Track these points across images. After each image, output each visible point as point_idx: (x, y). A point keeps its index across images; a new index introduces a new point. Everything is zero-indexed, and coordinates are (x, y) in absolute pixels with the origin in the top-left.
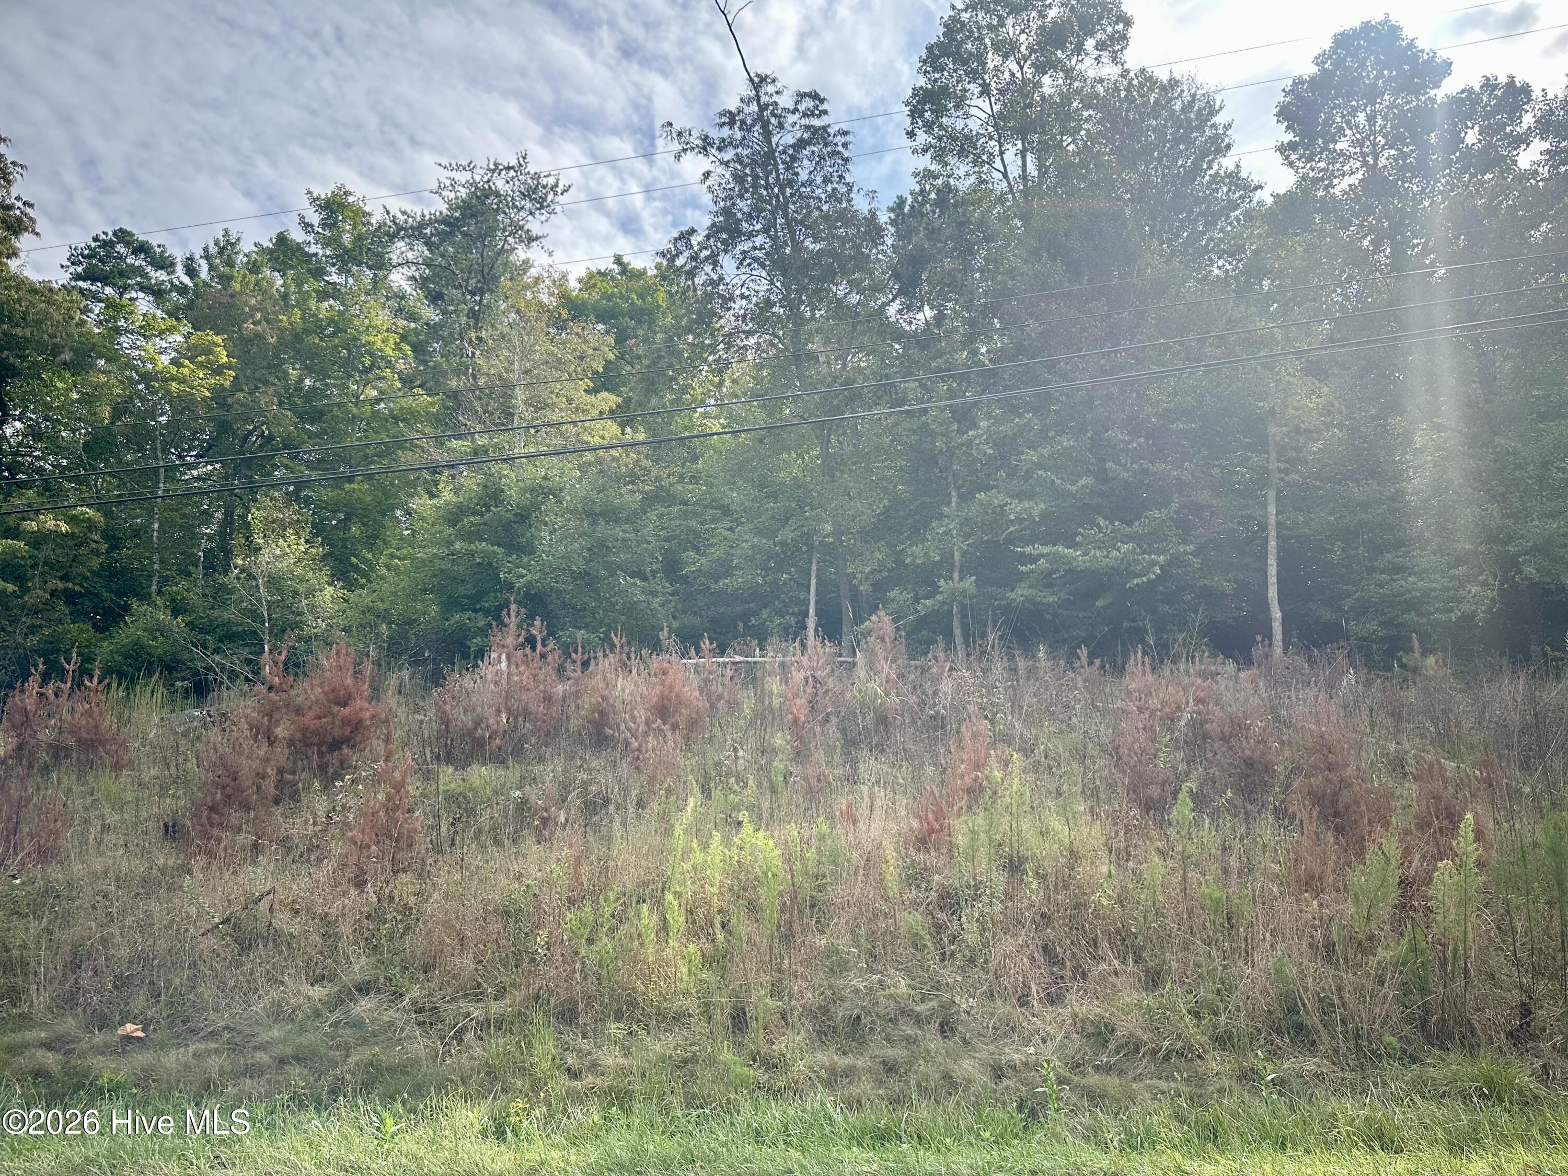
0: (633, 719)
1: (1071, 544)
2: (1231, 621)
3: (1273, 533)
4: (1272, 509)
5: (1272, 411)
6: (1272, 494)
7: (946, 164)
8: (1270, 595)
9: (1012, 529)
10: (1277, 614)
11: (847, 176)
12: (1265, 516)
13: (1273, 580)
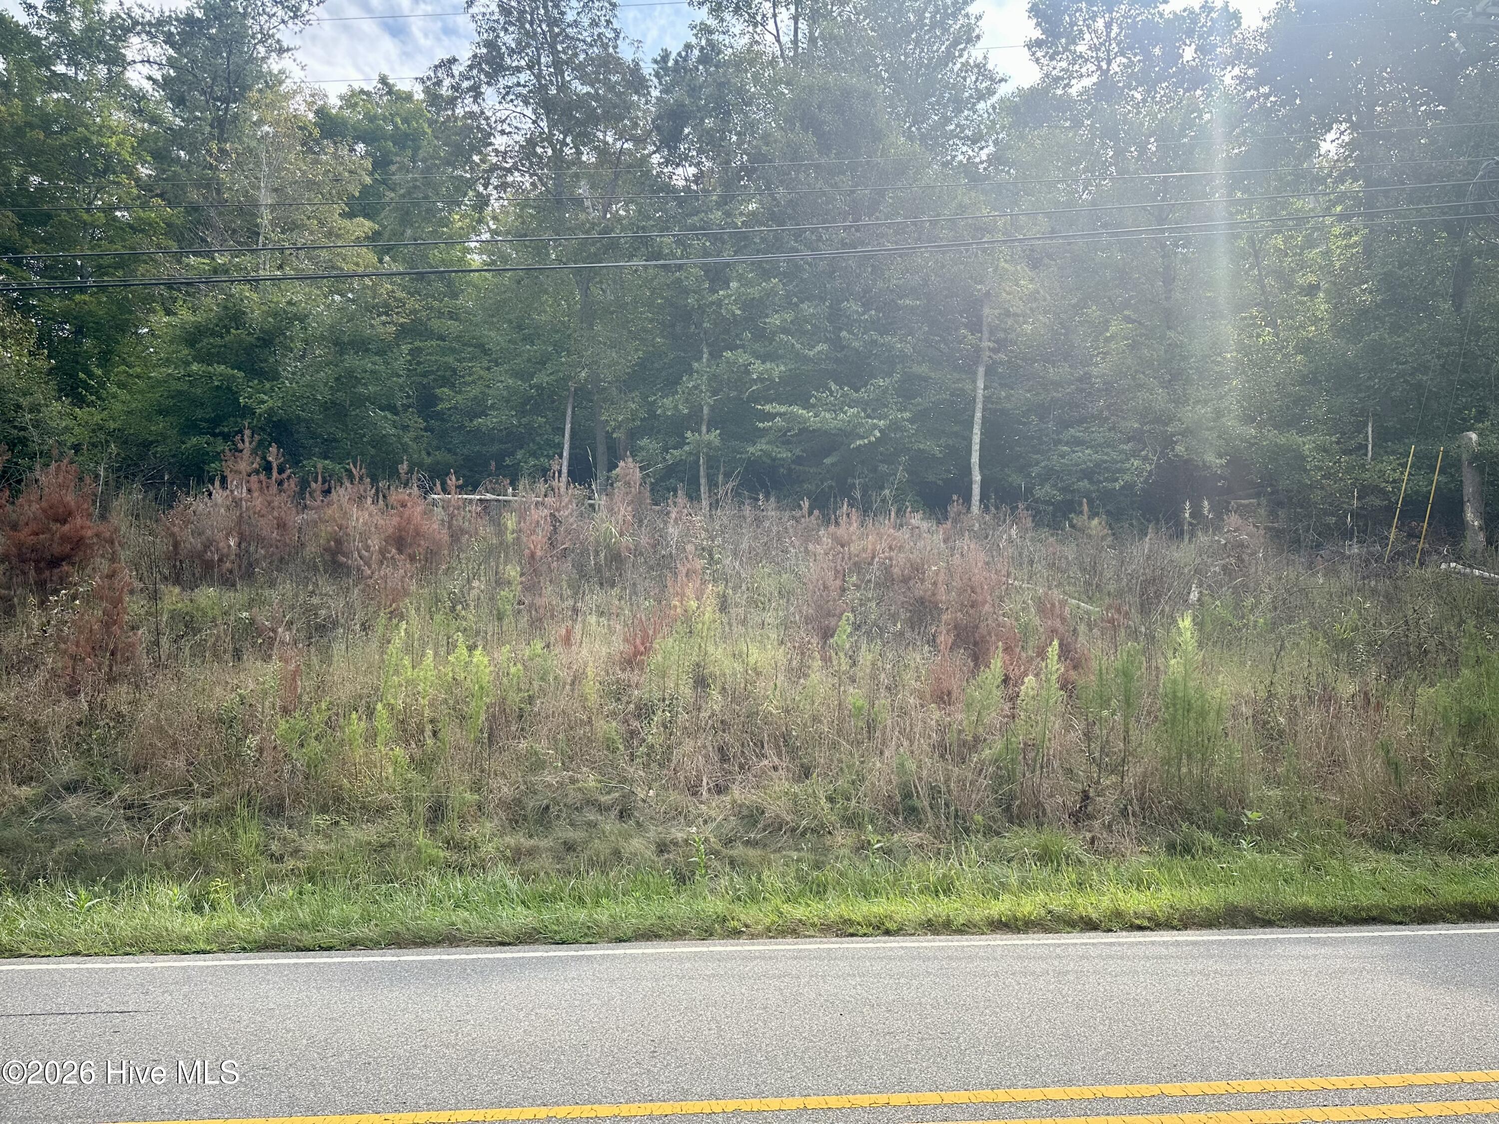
0: (367, 548)
1: (807, 406)
2: (940, 483)
3: (979, 406)
4: (981, 384)
5: (988, 294)
6: (981, 370)
7: (722, 20)
8: (973, 461)
9: (754, 388)
10: (977, 477)
11: (614, 21)
12: (975, 390)
13: (976, 447)
